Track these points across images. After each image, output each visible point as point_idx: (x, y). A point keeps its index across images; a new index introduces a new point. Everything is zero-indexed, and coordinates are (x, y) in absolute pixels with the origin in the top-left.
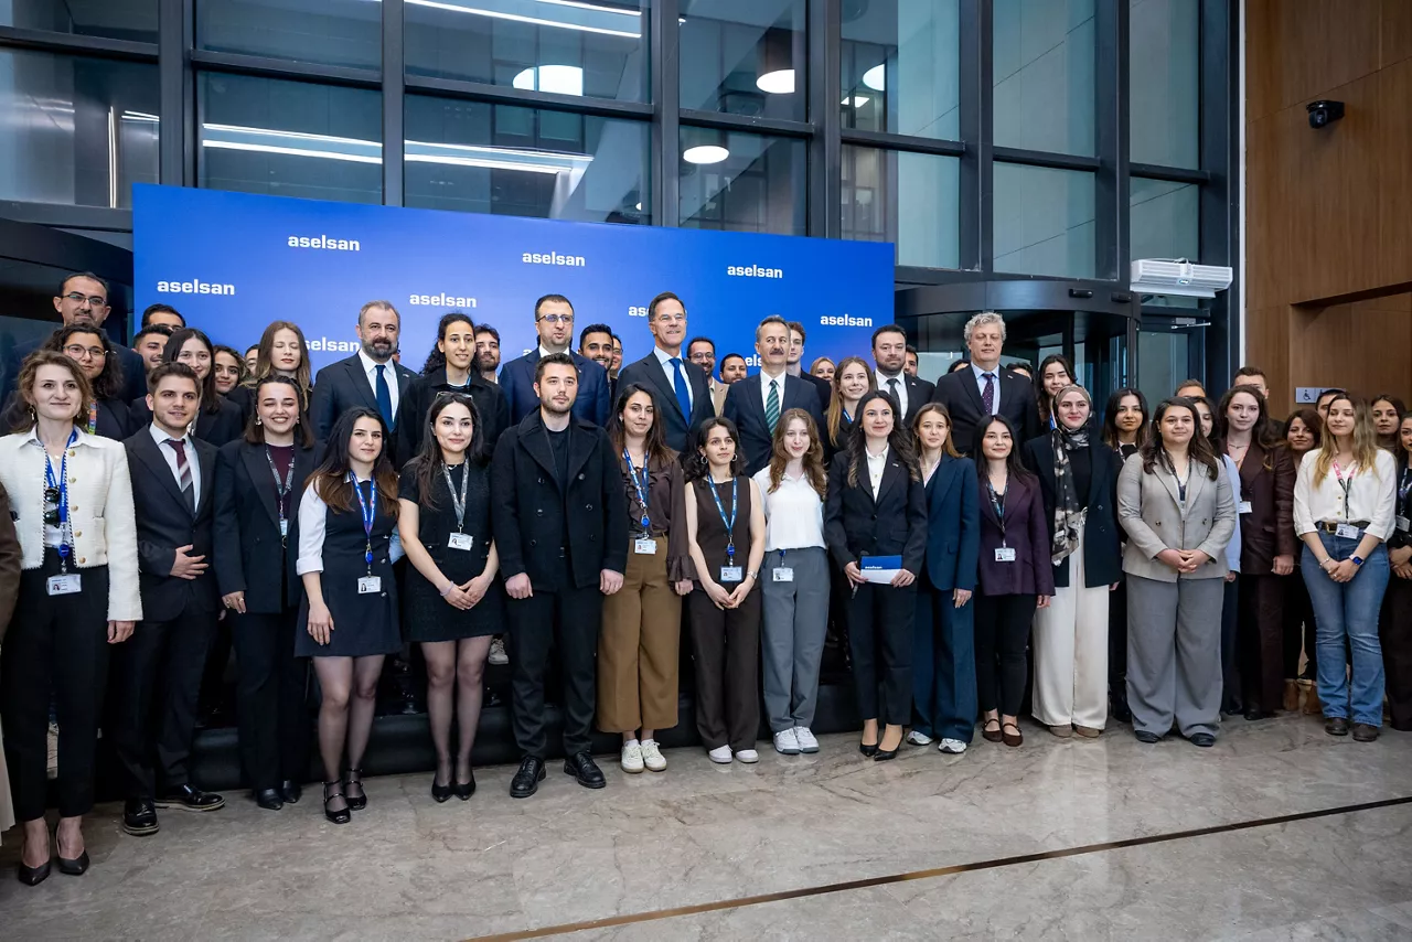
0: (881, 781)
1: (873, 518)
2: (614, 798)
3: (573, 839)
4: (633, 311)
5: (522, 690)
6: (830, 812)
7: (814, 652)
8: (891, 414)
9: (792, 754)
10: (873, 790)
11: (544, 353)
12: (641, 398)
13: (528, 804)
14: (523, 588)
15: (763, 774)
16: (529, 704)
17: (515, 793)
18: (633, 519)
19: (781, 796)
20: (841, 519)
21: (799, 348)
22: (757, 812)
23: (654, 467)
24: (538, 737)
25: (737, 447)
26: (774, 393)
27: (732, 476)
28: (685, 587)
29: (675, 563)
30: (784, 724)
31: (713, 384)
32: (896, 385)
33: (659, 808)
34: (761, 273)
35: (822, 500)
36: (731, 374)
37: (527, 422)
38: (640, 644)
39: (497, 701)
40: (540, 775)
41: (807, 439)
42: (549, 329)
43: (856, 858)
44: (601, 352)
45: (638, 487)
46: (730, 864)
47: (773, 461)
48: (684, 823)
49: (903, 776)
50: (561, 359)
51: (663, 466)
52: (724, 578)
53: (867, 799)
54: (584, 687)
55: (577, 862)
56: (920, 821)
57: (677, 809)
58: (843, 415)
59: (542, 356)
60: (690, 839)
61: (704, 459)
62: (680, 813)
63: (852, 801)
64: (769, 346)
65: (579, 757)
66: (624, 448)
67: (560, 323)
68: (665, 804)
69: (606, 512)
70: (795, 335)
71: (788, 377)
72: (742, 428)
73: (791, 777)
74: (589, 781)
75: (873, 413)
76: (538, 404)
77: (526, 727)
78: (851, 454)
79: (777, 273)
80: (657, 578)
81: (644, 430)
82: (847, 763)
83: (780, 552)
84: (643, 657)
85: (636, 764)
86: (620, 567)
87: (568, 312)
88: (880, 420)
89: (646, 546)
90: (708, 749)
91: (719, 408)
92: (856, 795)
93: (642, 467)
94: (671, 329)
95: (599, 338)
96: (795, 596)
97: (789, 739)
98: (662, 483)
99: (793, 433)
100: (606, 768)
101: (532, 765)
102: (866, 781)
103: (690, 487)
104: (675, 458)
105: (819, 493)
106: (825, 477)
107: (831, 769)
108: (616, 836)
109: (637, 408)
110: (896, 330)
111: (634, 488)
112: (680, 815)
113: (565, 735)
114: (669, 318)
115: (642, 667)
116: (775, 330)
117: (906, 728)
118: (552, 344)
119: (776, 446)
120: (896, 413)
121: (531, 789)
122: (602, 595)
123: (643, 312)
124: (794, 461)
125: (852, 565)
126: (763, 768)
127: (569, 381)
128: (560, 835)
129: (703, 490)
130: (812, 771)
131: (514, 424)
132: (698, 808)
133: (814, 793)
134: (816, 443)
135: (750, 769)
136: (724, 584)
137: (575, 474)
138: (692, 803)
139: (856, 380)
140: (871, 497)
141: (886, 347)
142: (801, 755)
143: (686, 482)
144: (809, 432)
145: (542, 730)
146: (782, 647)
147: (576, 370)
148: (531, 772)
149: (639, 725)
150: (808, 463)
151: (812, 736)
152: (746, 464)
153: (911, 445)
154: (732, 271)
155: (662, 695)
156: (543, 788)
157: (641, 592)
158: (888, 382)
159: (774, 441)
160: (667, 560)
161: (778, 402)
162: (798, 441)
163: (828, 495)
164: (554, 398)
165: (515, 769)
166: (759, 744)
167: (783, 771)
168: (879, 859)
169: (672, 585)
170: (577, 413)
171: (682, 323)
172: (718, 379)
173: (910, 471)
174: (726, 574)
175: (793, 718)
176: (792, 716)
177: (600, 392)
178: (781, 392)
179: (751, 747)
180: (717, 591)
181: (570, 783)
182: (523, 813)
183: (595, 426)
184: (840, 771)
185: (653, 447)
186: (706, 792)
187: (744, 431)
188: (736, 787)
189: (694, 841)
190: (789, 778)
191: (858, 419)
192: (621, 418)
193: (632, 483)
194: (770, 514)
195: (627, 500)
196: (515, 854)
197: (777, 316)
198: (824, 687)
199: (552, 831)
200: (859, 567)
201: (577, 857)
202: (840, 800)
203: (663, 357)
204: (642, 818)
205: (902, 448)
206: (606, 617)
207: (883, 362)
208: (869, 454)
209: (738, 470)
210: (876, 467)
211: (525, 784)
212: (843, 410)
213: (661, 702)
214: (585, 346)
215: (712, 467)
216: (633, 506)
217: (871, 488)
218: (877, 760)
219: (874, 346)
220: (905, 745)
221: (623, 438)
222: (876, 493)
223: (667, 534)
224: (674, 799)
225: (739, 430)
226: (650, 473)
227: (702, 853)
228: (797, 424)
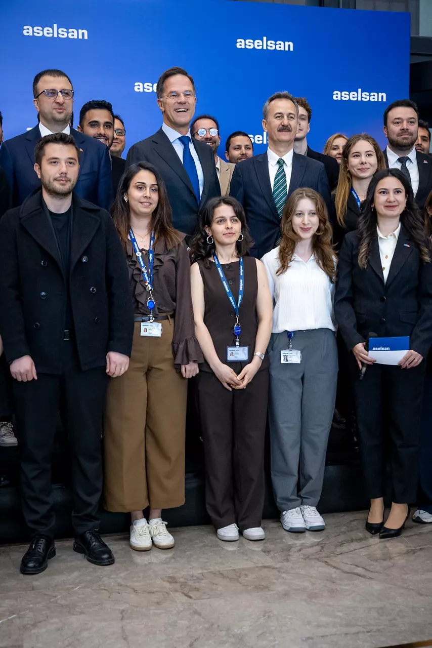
0: (387, 557)
1: (382, 300)
2: (122, 575)
3: (82, 613)
4: (139, 87)
5: (29, 470)
6: (334, 587)
7: (320, 434)
8: (403, 193)
9: (298, 532)
10: (377, 566)
11: (45, 132)
12: (145, 177)
13: (38, 580)
14: (28, 371)
15: (269, 552)
16: (38, 484)
17: (25, 570)
18: (138, 302)
19: (286, 572)
20: (351, 300)
21: (304, 124)
22: (261, 587)
23: (160, 249)
24: (47, 516)
25: (243, 227)
26: (281, 173)
27: (238, 257)
28: (191, 370)
29: (181, 346)
30: (290, 503)
31: (219, 162)
32: (408, 164)
33: (167, 585)
34: (271, 45)
35: (331, 282)
36: (236, 153)
37: (28, 204)
38: (147, 425)
39: (7, 482)
40: (50, 553)
41: (315, 219)
42: (48, 104)
43: (354, 630)
44: (102, 130)
45: (143, 269)
46: (234, 636)
47: (282, 243)
48: (190, 597)
49: (408, 552)
50: (60, 139)
51: (169, 247)
52: (230, 358)
53: (368, 574)
54: (90, 467)
55: (85, 634)
56: (421, 595)
57: (184, 585)
58: (351, 195)
59: (43, 135)
60: (196, 612)
61: (210, 239)
62: (187, 588)
63: (356, 577)
64: (277, 123)
65: (88, 536)
66: (129, 228)
67: (60, 98)
68: (172, 580)
69: (111, 295)
70: (302, 111)
71: (296, 157)
72: (248, 208)
73: (297, 554)
74: (96, 558)
75: (385, 192)
76: (39, 186)
77: (36, 508)
78: (361, 234)
79: (289, 46)
80: (164, 360)
81: (149, 210)
82: (352, 541)
83: (288, 334)
84: (150, 438)
85: (145, 542)
86: (126, 350)
87: (67, 86)
88: (392, 199)
89: (152, 329)
90: (215, 526)
91: (225, 188)
92: (359, 570)
93: (147, 248)
94: (180, 106)
95: (101, 116)
96: (303, 378)
97: (294, 518)
98: (168, 266)
99: (301, 214)
100: (115, 546)
101: (42, 543)
102: (371, 557)
103: (196, 268)
104: (180, 240)
105: (328, 274)
106: (334, 258)
107: (336, 546)
108: (123, 611)
109: (141, 187)
110: (408, 105)
111: (140, 270)
112: (186, 590)
113: (73, 514)
114: (177, 95)
115: (148, 449)
116: (283, 106)
117: (412, 507)
118: (51, 121)
119: (284, 227)
120: (408, 190)
121: (41, 567)
122: (108, 378)
123: (150, 88)
124: (303, 242)
125: (360, 347)
126: (270, 546)
127: (70, 162)
128: (70, 609)
129: (209, 271)
130: (318, 548)
131: (14, 206)
132: (203, 584)
133: (319, 569)
134: (325, 223)
135: (256, 547)
136: (231, 364)
137: (78, 256)
138: (198, 578)
139: (364, 158)
140: (381, 278)
141: (398, 121)
142: (307, 534)
143: (192, 263)
144: (318, 212)
145: (51, 510)
146: (288, 428)
147: (78, 150)
148: (41, 551)
149: (147, 505)
150: (317, 244)
151: (318, 515)
152: (252, 245)
153: (423, 224)
154: (241, 44)
155: (169, 476)
156: (53, 565)
157: (147, 375)
158: (399, 160)
159: (283, 222)
160: (173, 343)
161: (285, 180)
162: (306, 222)
163: (337, 276)
164: (55, 179)
165: (25, 548)
166: (264, 522)
167: (289, 548)
168: (379, 630)
169: (177, 368)
170: (80, 195)
171: (191, 100)
172: (223, 158)
173: (421, 251)
174: (232, 355)
175: (300, 497)
176: (299, 496)
177: (102, 171)
178: (288, 171)
179: (258, 525)
180: (224, 371)
181: (80, 561)
182: (33, 589)
183: (97, 207)
184: (345, 548)
185: (159, 227)
186: (212, 569)
187: (251, 212)
188: (243, 564)
189: (200, 614)
190: (294, 556)
191: (370, 198)
192: (126, 199)
193: (137, 266)
194: (277, 296)
195: (133, 283)
196: (25, 628)
197: (285, 92)
198: (331, 468)
199: (62, 606)
200: (367, 348)
201: (87, 629)
202: (346, 575)
203: (173, 135)
204: (150, 593)
205: (415, 228)
206: (112, 401)
207: (394, 137)
208: (380, 234)
209: (244, 250)
210: (387, 248)
211: (35, 561)
212: (352, 189)
213: (170, 484)
214: (86, 123)
215: (218, 247)
216: (139, 289)
217: (381, 269)
218: (381, 537)
219: (386, 123)
220: (410, 523)
221: (129, 219)
222: (386, 274)
223: (173, 316)
224: (181, 575)
225: (246, 211)
226: (155, 255)
227: (206, 626)
228: (306, 205)
